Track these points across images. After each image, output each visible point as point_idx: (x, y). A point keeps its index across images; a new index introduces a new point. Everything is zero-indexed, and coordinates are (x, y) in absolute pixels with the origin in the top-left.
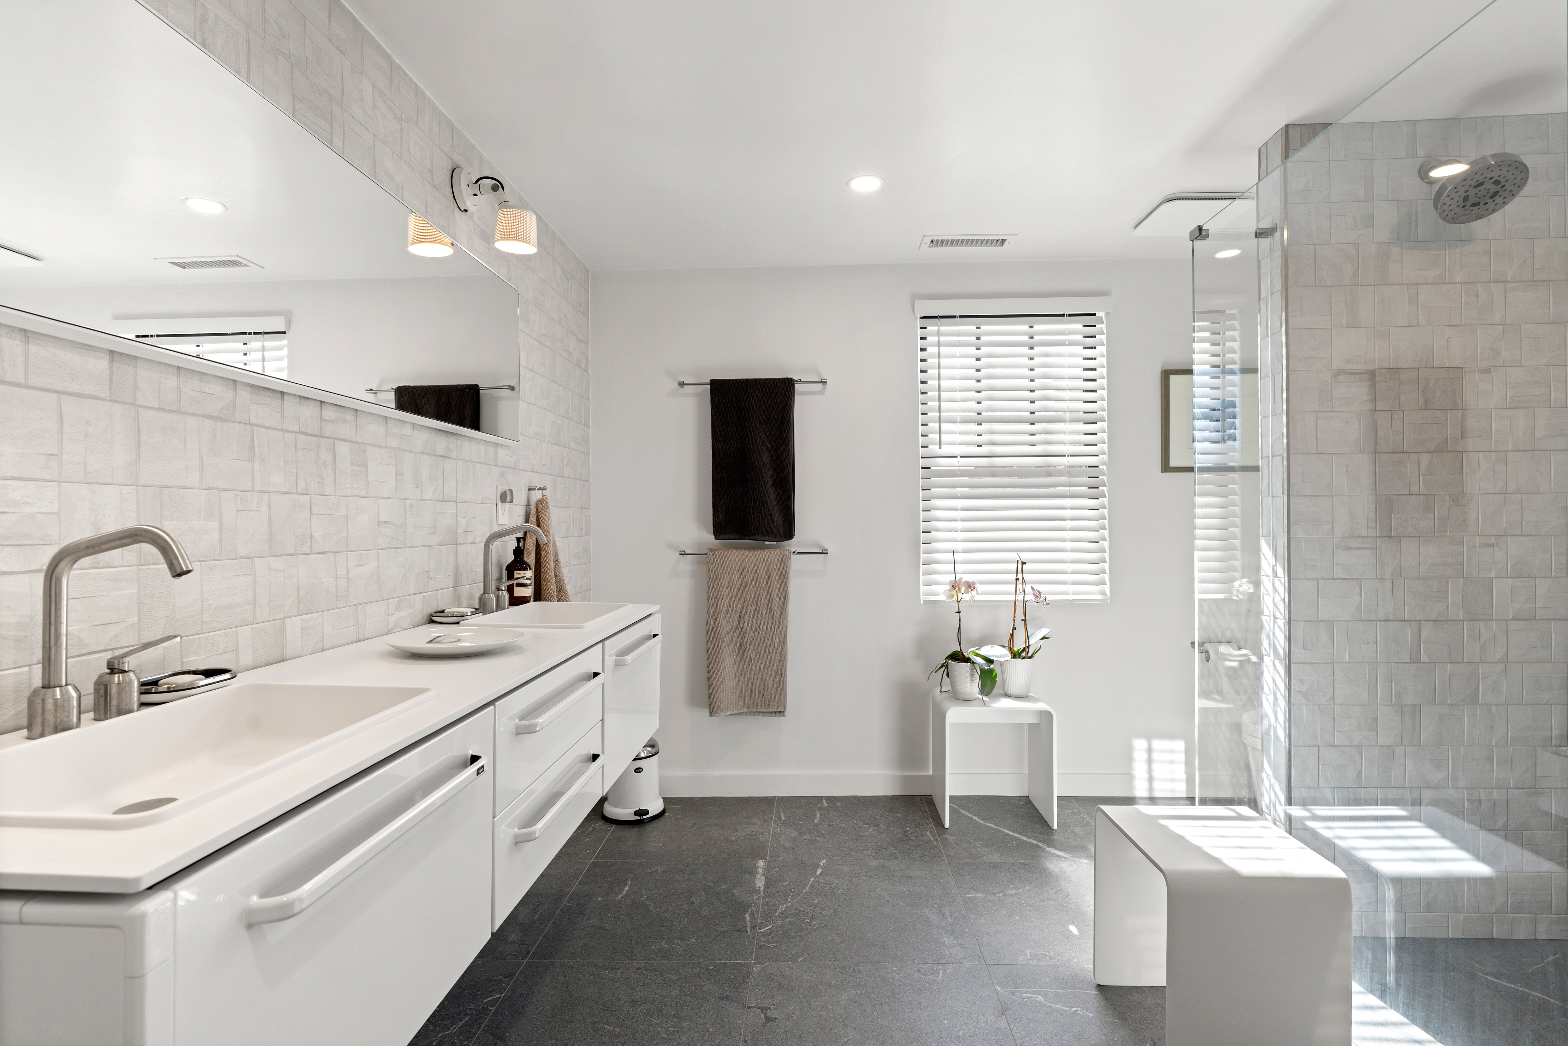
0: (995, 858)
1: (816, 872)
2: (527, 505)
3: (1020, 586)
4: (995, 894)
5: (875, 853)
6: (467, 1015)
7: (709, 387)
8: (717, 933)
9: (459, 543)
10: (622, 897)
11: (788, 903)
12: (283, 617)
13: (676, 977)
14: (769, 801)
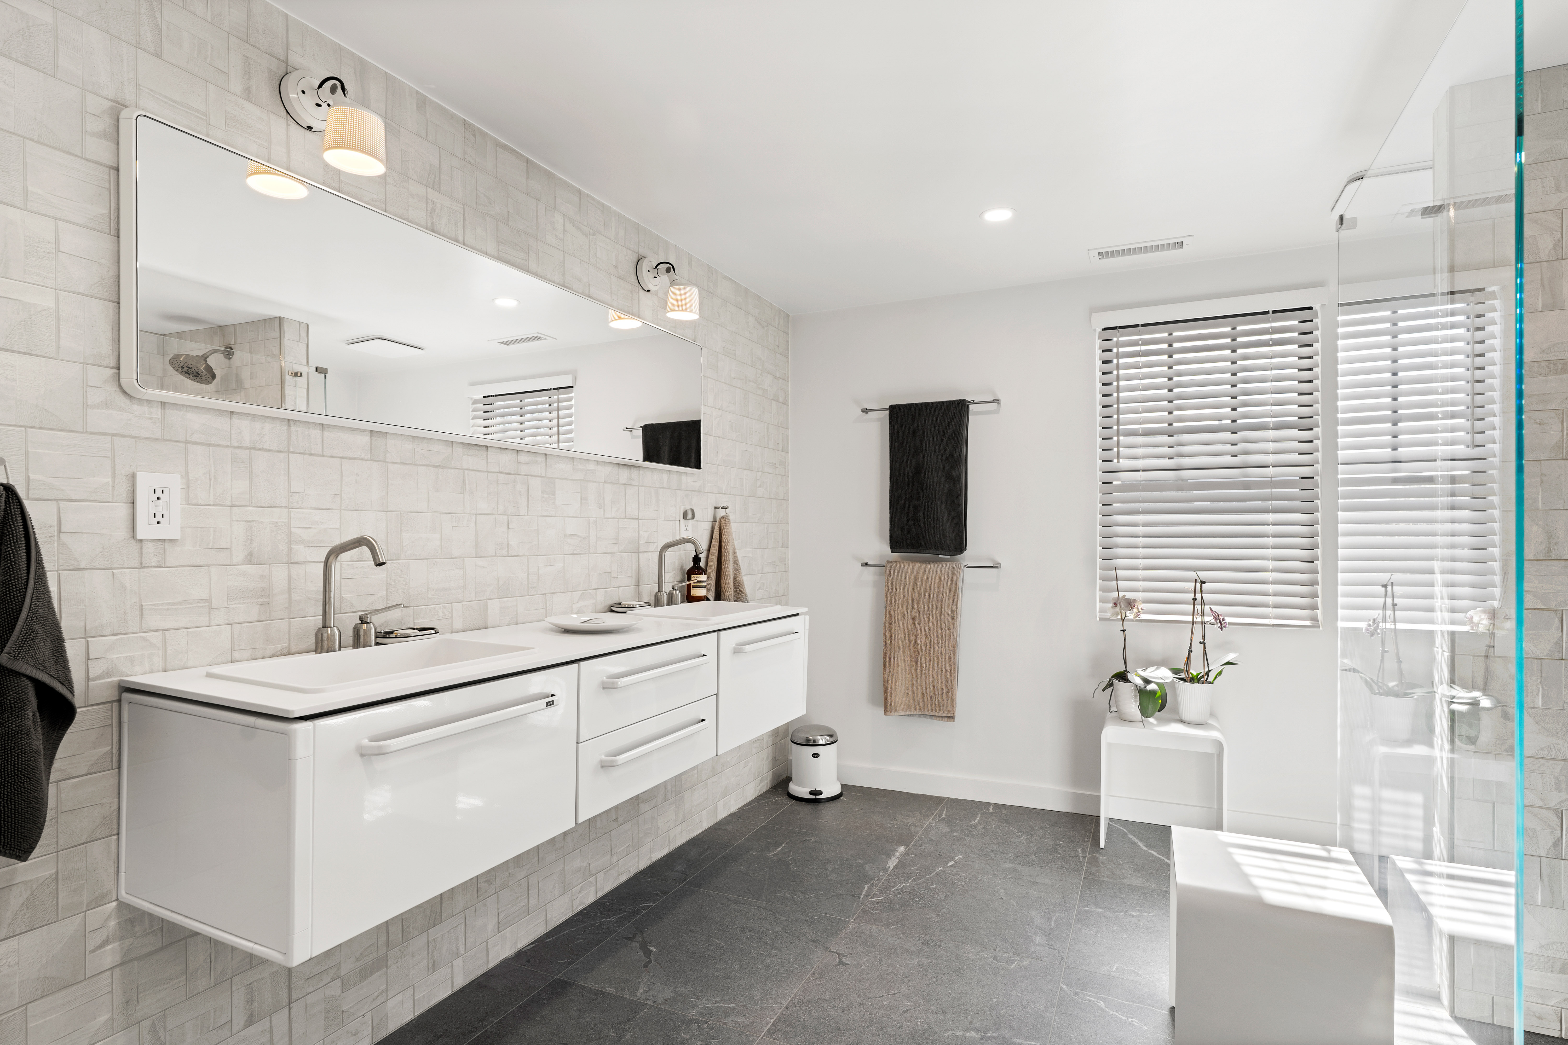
0: (1138, 881)
1: (947, 864)
2: (713, 521)
3: (1198, 607)
4: (1115, 912)
5: (1014, 858)
6: (625, 911)
7: (888, 412)
8: (834, 894)
9: (641, 551)
10: (772, 855)
11: (907, 883)
12: (486, 598)
13: (784, 919)
14: (937, 801)
